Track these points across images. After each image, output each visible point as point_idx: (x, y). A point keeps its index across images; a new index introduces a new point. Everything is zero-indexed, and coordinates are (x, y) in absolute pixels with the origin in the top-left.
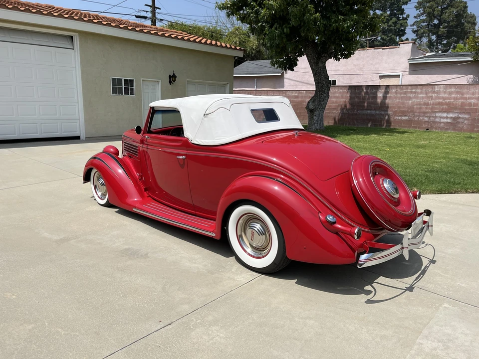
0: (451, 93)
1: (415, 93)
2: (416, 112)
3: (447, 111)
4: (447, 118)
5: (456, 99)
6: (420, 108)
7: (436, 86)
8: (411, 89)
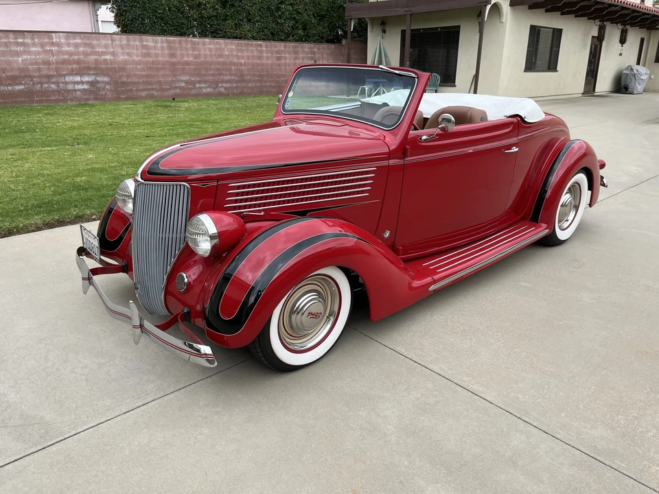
0: (76, 45)
1: (23, 44)
2: (35, 77)
3: (80, 73)
4: (82, 83)
5: (86, 54)
6: (39, 70)
7: (53, 35)
8: (16, 38)
